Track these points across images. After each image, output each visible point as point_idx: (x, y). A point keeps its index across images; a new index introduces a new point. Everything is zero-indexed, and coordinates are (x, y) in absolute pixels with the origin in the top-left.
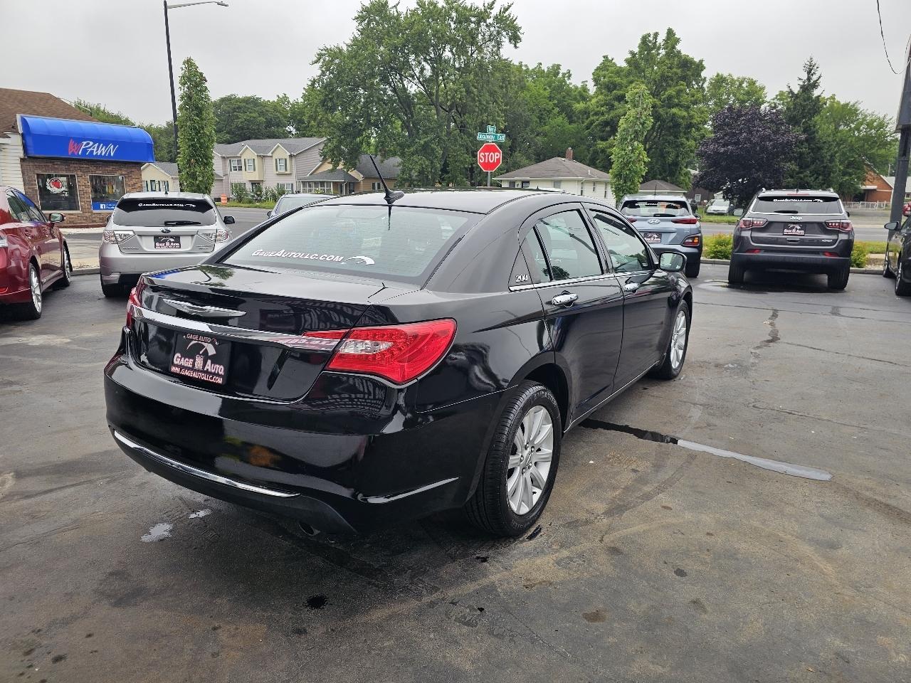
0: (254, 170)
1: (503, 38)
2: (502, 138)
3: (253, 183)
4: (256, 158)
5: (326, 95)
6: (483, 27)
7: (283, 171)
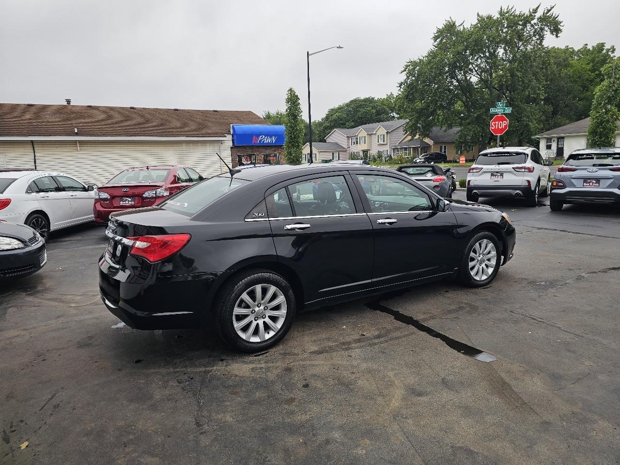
0: (365, 143)
1: (545, 32)
2: (509, 110)
3: (364, 151)
4: (366, 136)
5: (409, 92)
6: (528, 27)
7: (382, 143)
